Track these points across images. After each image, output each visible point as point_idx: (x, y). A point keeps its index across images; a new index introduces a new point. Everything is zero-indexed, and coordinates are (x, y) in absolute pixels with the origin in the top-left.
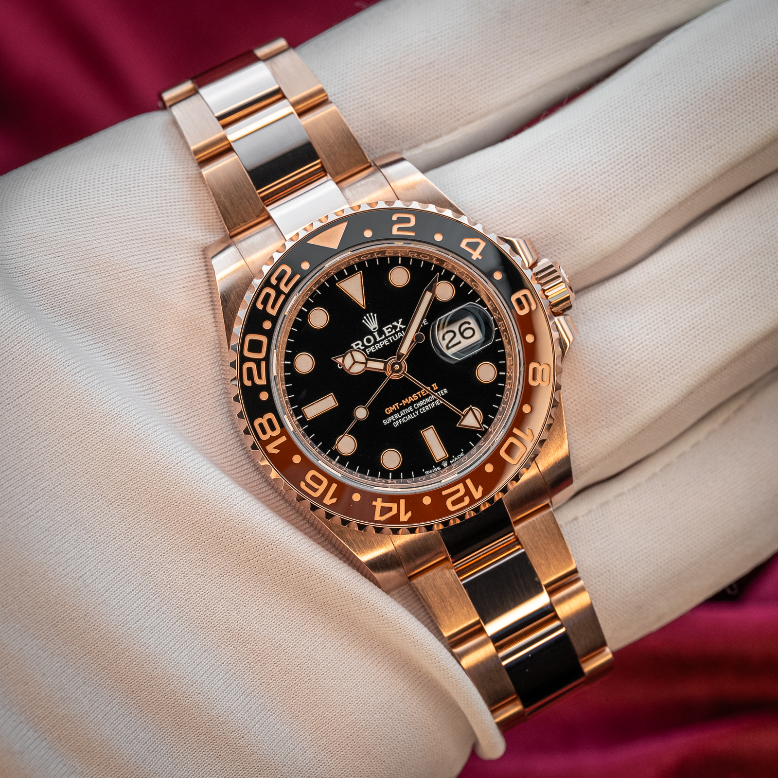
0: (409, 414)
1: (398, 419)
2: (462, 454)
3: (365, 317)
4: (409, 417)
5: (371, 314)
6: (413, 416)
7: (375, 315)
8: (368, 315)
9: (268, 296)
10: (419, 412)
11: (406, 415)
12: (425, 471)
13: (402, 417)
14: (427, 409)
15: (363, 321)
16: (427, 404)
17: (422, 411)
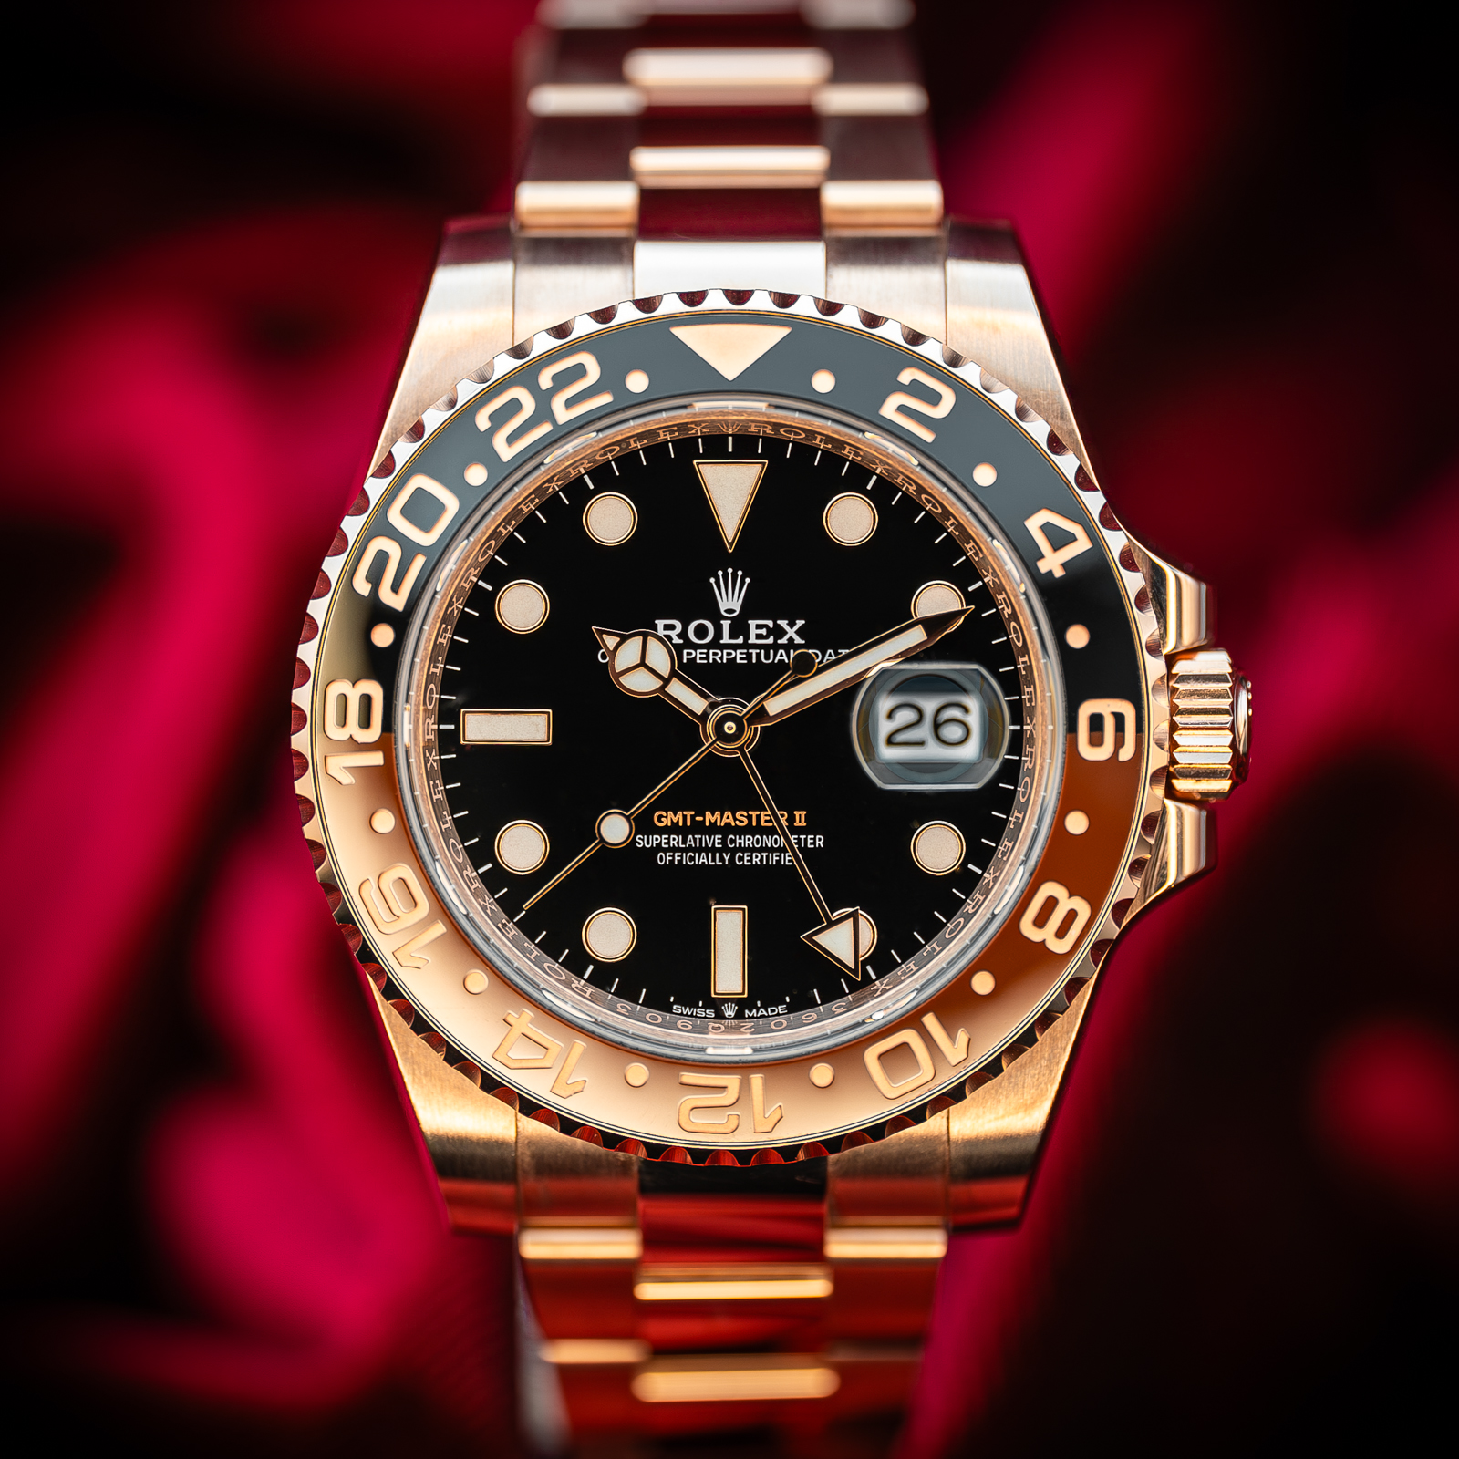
0: (707, 850)
1: (674, 850)
2: (781, 1009)
3: (720, 573)
4: (703, 859)
5: (740, 573)
6: (714, 860)
7: (748, 580)
8: (730, 570)
9: (515, 406)
10: (732, 859)
11: (699, 850)
12: (674, 1003)
13: (686, 850)
14: (756, 860)
15: (712, 580)
16: (760, 850)
17: (741, 859)
